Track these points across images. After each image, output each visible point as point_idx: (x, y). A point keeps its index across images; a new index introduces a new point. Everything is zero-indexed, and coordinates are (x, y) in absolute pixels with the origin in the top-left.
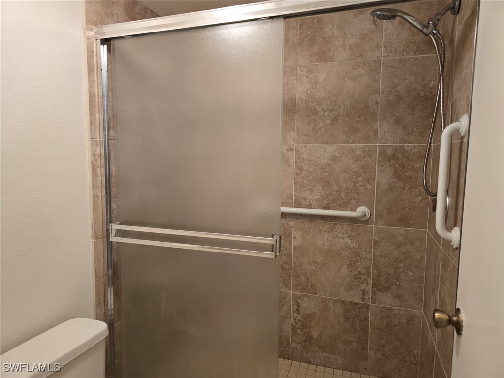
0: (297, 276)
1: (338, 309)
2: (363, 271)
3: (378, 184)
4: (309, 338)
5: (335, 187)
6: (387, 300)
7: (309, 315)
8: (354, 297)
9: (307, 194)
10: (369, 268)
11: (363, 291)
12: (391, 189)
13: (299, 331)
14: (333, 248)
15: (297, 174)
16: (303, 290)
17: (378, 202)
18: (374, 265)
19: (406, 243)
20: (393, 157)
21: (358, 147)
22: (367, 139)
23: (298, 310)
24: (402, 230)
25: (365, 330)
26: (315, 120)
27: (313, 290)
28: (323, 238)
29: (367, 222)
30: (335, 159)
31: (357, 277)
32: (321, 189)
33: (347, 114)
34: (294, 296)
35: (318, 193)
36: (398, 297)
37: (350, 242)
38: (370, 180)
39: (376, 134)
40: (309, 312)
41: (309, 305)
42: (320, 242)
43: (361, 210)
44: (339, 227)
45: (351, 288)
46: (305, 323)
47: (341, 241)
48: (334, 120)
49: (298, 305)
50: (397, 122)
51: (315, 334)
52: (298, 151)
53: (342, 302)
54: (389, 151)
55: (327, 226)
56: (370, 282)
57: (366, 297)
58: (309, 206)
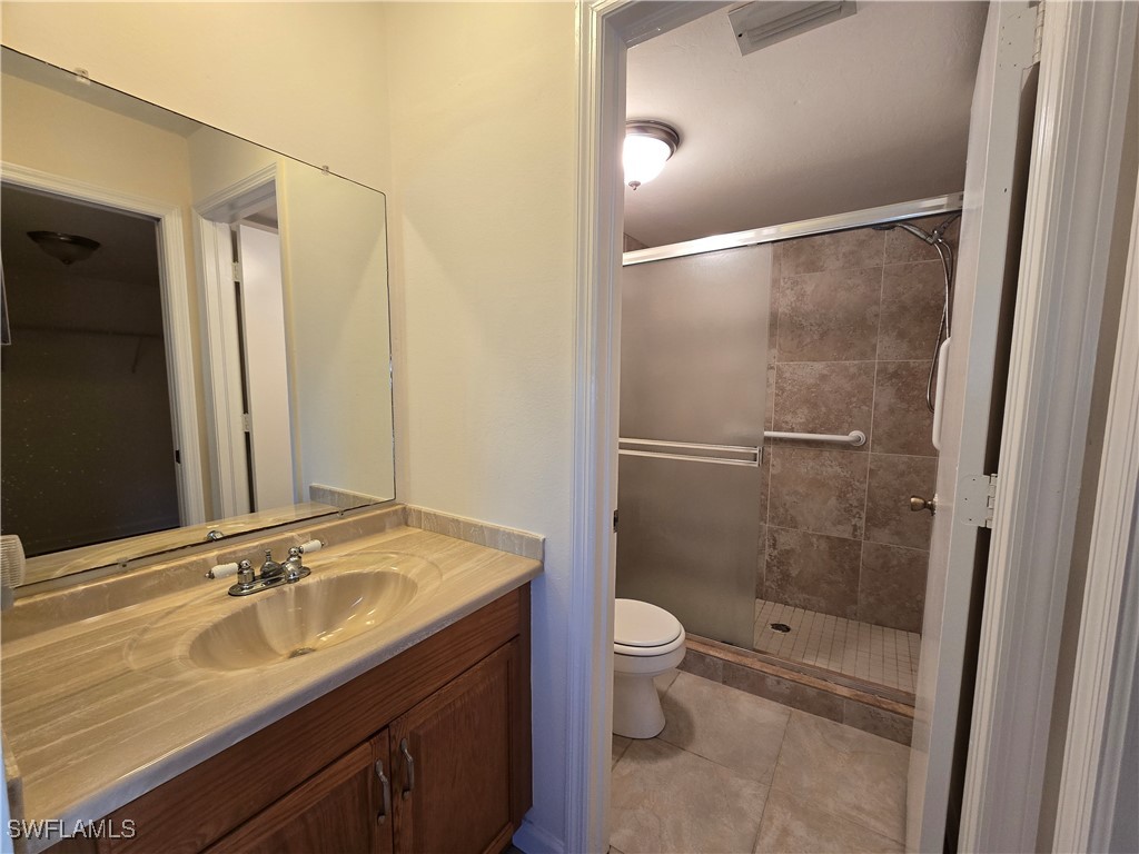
0: (774, 507)
1: (824, 545)
2: (855, 504)
3: (876, 405)
4: (786, 576)
5: (823, 409)
6: (883, 537)
7: (788, 552)
8: (843, 532)
9: (789, 418)
10: (863, 500)
11: (855, 525)
12: (892, 411)
13: (775, 568)
14: (819, 477)
15: (777, 395)
16: (780, 523)
17: (876, 426)
18: (869, 497)
19: (910, 473)
20: (895, 375)
21: (852, 365)
22: (863, 355)
23: (774, 545)
24: (905, 457)
25: (855, 570)
26: (800, 336)
27: (794, 524)
28: (807, 466)
29: (860, 448)
30: (823, 378)
31: (848, 510)
32: (806, 411)
33: (839, 329)
34: (770, 530)
35: (802, 416)
36: (898, 533)
37: (839, 470)
38: (867, 401)
39: (874, 349)
40: (788, 548)
41: (788, 540)
42: (804, 470)
43: (855, 434)
44: (827, 454)
45: (840, 523)
46: (783, 559)
47: (829, 469)
48: (823, 335)
49: (775, 540)
50: (901, 335)
51: (794, 573)
52: (779, 369)
53: (828, 537)
54: (891, 369)
55: (812, 452)
56: (864, 515)
57: (858, 533)
58: (792, 430)
